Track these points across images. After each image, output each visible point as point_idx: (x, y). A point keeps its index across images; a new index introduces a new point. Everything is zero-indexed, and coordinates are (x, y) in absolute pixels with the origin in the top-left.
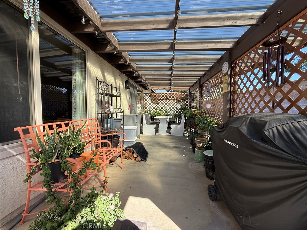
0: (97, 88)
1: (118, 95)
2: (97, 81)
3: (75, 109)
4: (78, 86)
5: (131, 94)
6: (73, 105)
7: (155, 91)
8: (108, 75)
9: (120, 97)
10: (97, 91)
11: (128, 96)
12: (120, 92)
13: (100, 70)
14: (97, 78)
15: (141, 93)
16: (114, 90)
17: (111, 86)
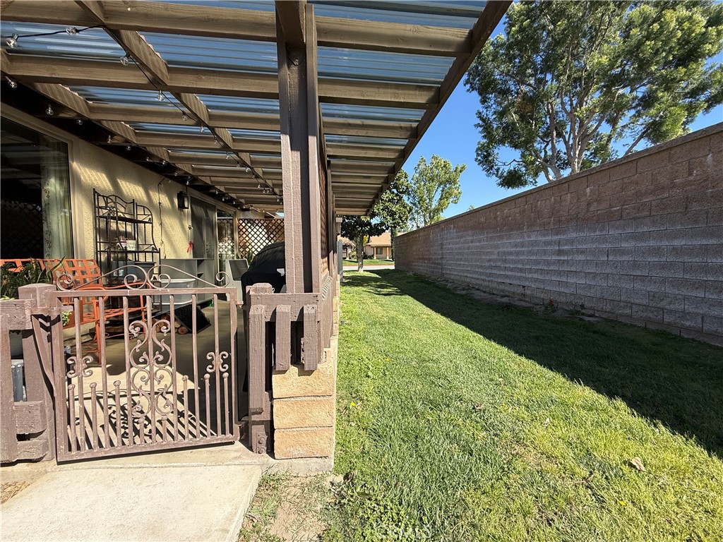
0: (95, 207)
1: (147, 220)
2: (94, 195)
3: (50, 242)
4: (55, 204)
5: (196, 220)
6: (45, 236)
7: (275, 215)
8: (127, 183)
9: (152, 223)
10: (95, 212)
11: (188, 223)
12: (151, 215)
13: (104, 175)
14: (94, 189)
15: (230, 218)
16: (140, 211)
17: (133, 202)
